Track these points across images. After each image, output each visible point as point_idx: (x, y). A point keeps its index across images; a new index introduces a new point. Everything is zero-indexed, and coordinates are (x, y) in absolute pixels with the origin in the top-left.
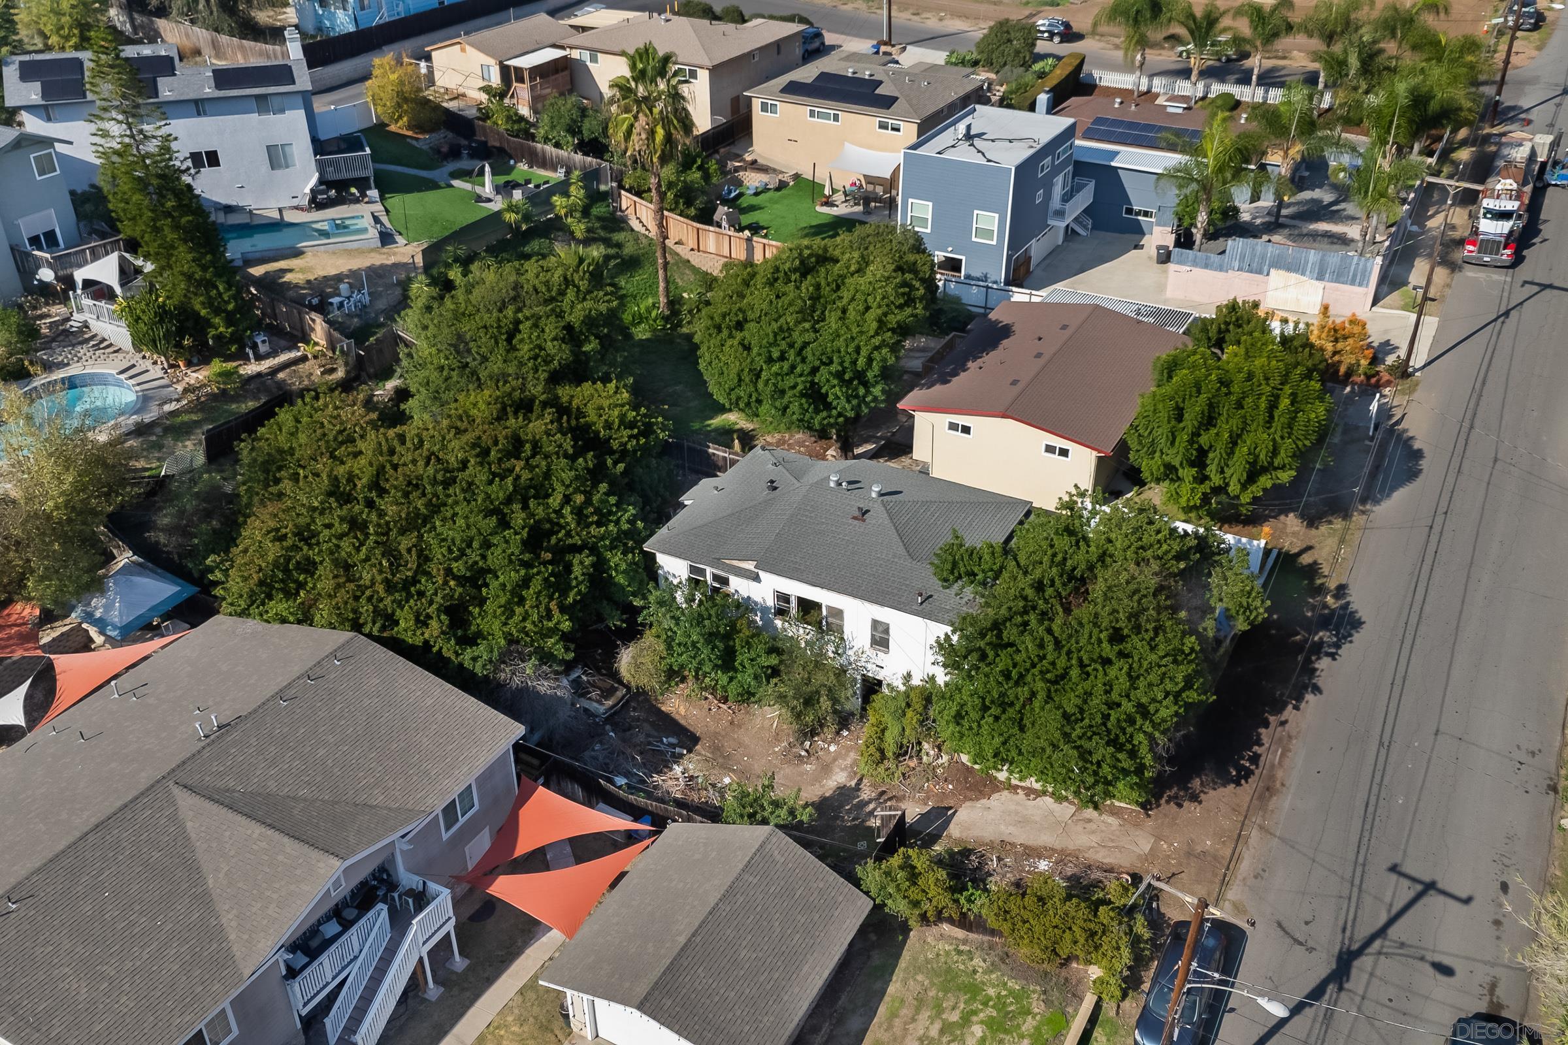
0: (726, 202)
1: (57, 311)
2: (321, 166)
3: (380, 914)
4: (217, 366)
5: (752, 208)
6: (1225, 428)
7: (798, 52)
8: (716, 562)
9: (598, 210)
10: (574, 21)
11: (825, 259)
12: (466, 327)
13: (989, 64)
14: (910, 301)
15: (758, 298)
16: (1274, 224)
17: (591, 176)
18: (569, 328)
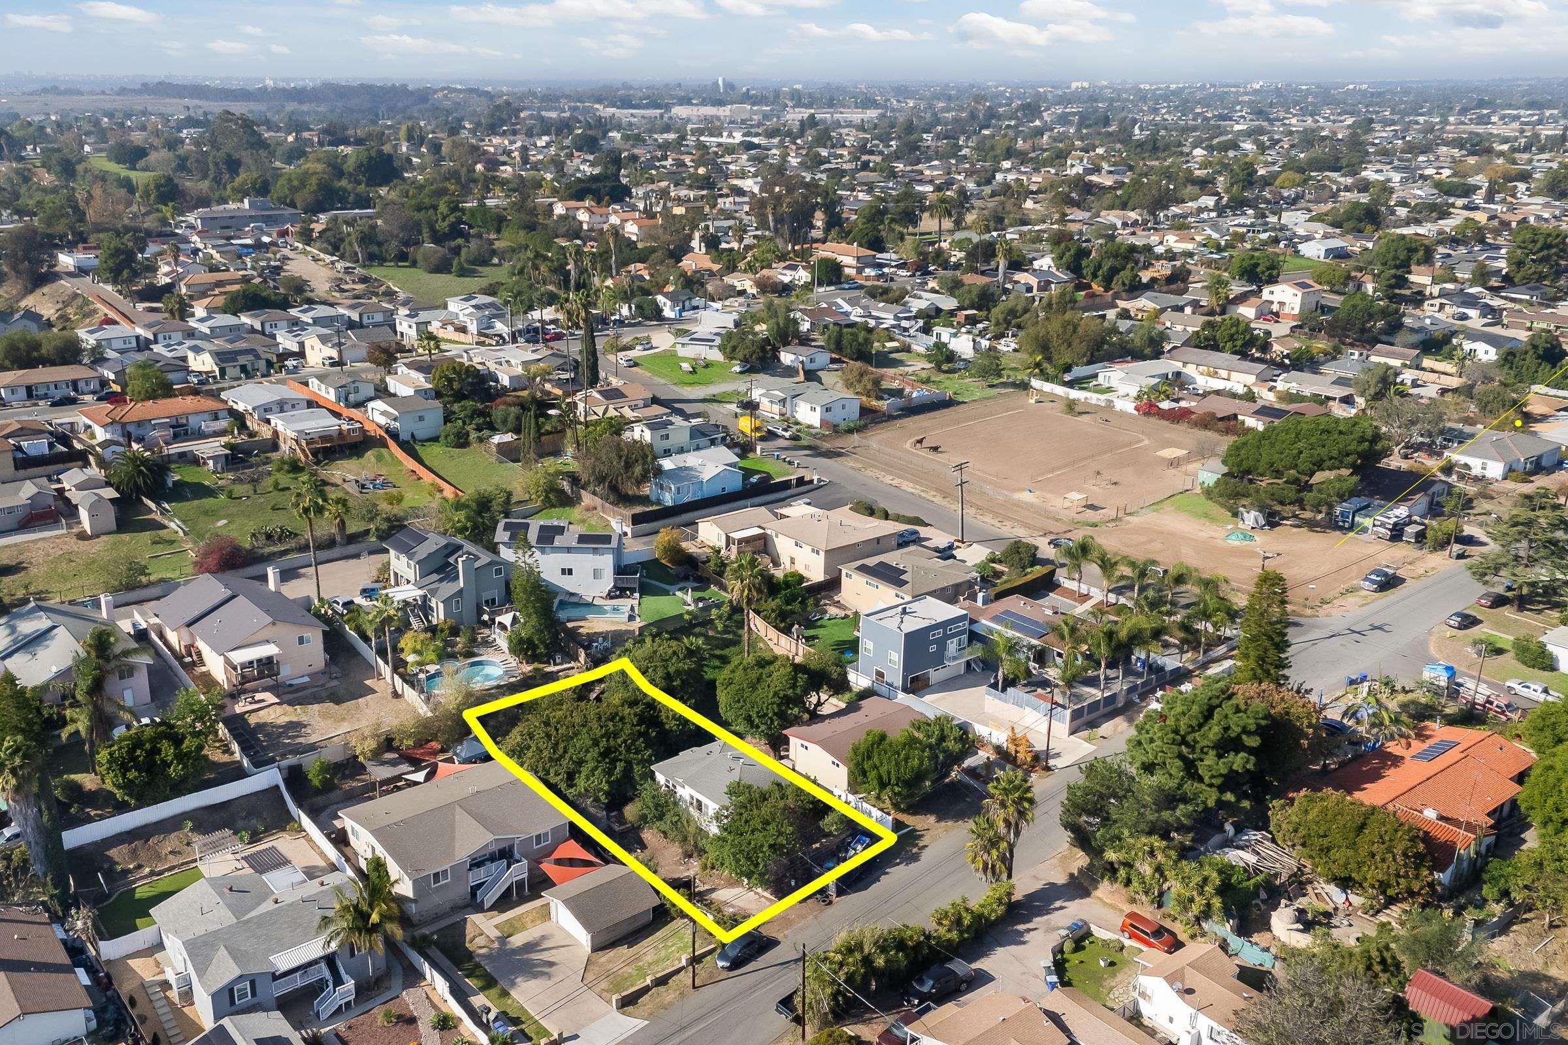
0: (806, 623)
1: (487, 631)
2: (616, 580)
3: (501, 864)
4: (536, 665)
5: (818, 628)
7: (894, 543)
8: (676, 780)
10: (782, 512)
13: (1008, 563)
18: (668, 674)
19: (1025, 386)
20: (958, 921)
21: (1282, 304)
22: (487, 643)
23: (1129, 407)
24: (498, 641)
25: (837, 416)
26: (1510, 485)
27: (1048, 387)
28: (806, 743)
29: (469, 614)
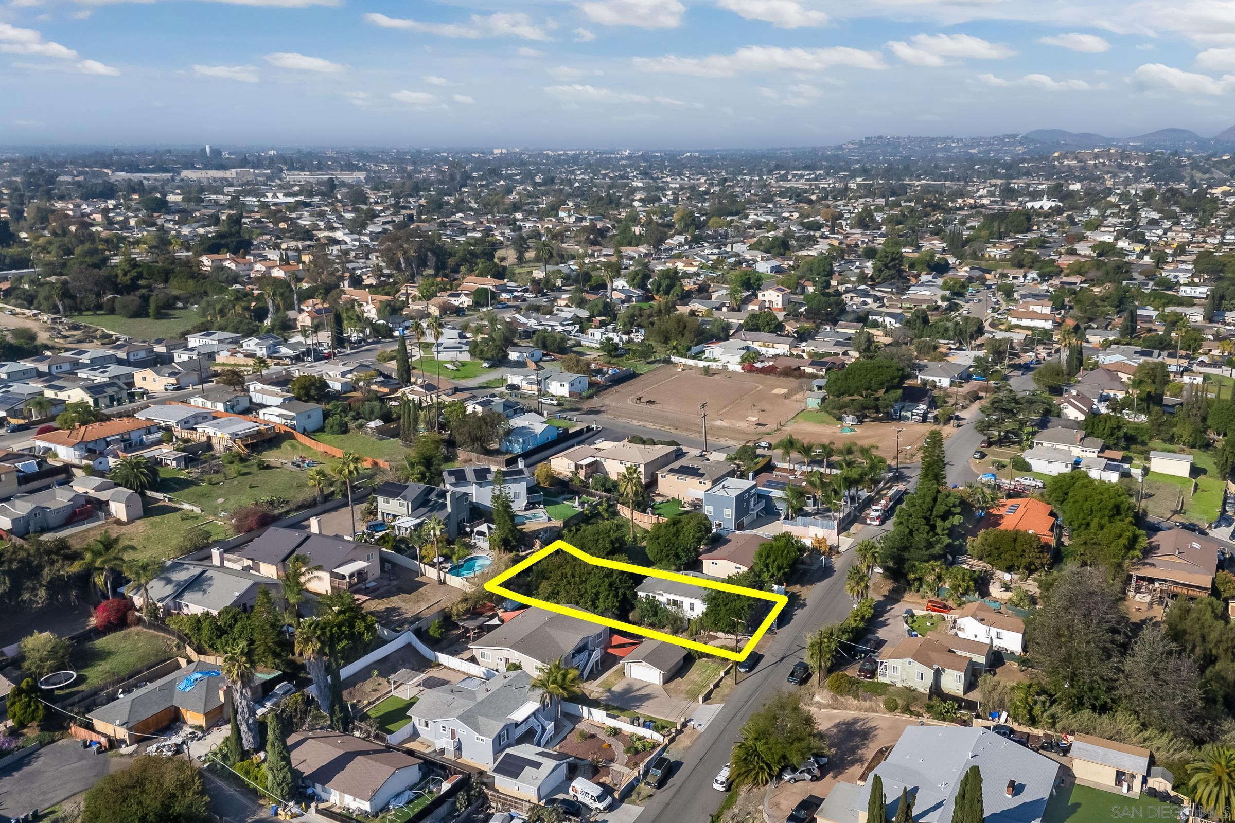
0: (651, 507)
1: (470, 538)
2: (528, 498)
3: (586, 653)
5: (658, 508)
6: (772, 558)
7: (673, 457)
8: (653, 592)
9: (611, 510)
10: (596, 446)
11: (680, 521)
12: (585, 541)
13: (740, 459)
14: (701, 531)
15: (663, 531)
16: (817, 513)
17: (609, 499)
19: (668, 361)
20: (863, 618)
21: (770, 302)
22: (474, 547)
23: (738, 368)
24: (478, 544)
25: (578, 387)
26: (954, 389)
27: (683, 360)
28: (714, 561)
29: (454, 528)
